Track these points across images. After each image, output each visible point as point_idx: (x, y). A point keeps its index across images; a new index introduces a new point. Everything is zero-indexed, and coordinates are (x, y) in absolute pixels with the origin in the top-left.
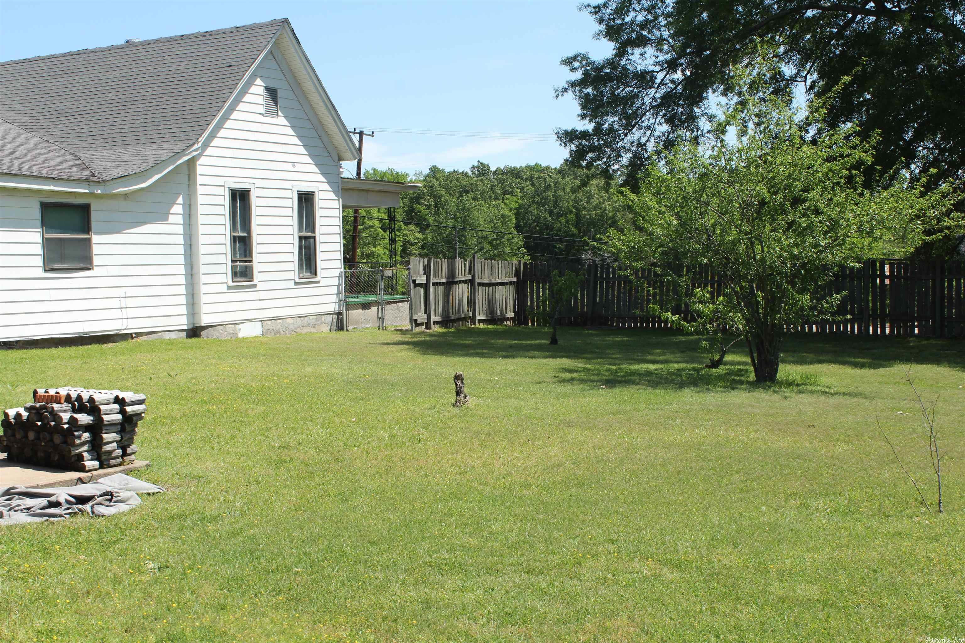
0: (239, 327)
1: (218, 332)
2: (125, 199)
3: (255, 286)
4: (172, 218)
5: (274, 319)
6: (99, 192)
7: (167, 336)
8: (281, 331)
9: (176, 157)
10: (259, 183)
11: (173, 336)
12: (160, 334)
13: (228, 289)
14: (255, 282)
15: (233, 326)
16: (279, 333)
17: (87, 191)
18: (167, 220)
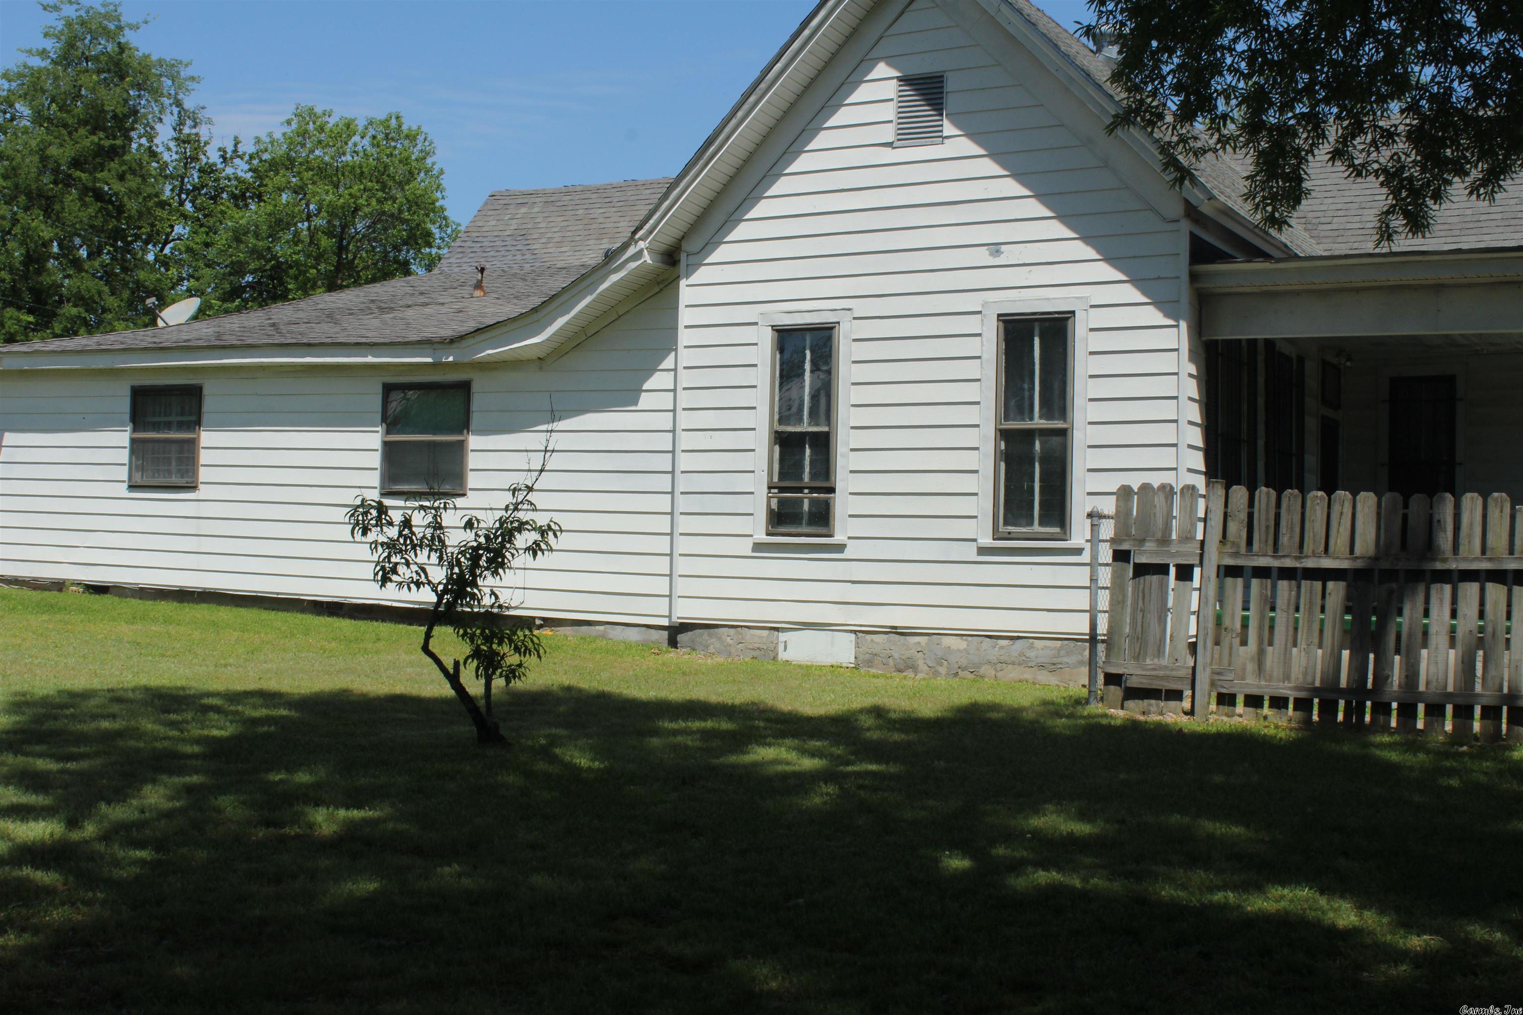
0: (783, 636)
1: (719, 639)
2: (541, 368)
3: (840, 548)
4: (645, 401)
5: (895, 631)
6: (451, 359)
7: (617, 633)
8: (921, 663)
9: (595, 277)
10: (861, 307)
11: (633, 635)
12: (602, 628)
13: (754, 550)
14: (839, 537)
15: (765, 633)
16: (914, 668)
17: (430, 360)
18: (636, 403)
